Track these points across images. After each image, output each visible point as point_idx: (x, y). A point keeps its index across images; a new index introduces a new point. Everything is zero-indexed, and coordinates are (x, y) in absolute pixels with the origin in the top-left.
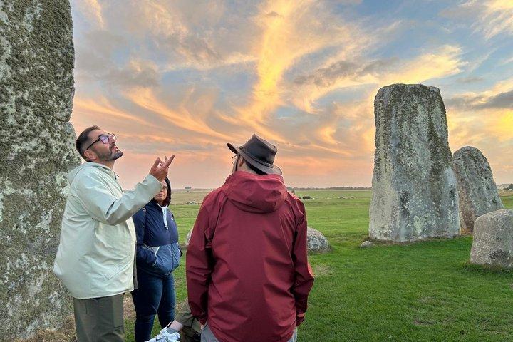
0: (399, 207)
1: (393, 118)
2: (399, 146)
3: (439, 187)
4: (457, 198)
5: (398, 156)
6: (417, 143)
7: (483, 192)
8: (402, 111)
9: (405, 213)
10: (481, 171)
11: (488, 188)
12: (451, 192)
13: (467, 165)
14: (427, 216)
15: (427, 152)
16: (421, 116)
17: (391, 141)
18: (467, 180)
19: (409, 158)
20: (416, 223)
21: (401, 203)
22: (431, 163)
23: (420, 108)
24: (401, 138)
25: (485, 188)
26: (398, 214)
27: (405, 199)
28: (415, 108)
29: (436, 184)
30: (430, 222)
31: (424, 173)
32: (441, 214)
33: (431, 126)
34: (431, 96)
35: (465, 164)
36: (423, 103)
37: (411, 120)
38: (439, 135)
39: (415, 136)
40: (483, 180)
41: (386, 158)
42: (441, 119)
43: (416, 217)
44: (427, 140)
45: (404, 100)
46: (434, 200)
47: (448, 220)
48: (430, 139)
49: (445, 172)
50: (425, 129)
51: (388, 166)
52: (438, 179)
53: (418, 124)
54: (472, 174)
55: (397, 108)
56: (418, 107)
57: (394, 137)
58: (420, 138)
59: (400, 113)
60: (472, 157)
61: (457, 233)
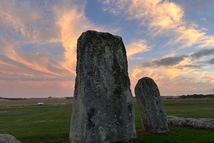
0: (86, 121)
1: (86, 54)
2: (90, 73)
3: (120, 103)
4: (133, 111)
5: (89, 80)
6: (105, 72)
7: (154, 105)
8: (93, 49)
9: (91, 125)
10: (153, 92)
11: (157, 103)
12: (129, 107)
13: (145, 88)
14: (110, 126)
15: (112, 78)
16: (108, 54)
17: (84, 70)
18: (144, 97)
19: (97, 83)
20: (101, 132)
21: (88, 117)
22: (115, 86)
23: (107, 48)
24: (92, 68)
25: (155, 103)
26: (85, 126)
27: (91, 113)
28: (103, 48)
29: (117, 101)
30: (112, 130)
31: (109, 93)
32: (120, 123)
33: (115, 61)
34: (115, 41)
35: (143, 87)
36: (109, 46)
37: (100, 56)
38: (121, 67)
39: (103, 67)
40: (154, 97)
41: (81, 82)
42: (123, 57)
43: (100, 127)
44: (112, 70)
45: (94, 42)
46: (116, 114)
47: (126, 128)
48: (114, 70)
49: (125, 93)
50: (111, 63)
51: (81, 88)
52: (120, 97)
53: (105, 59)
54: (148, 93)
55: (89, 47)
56: (106, 48)
57: (86, 67)
58: (107, 69)
59: (91, 50)
60: (148, 83)
61: (133, 137)
